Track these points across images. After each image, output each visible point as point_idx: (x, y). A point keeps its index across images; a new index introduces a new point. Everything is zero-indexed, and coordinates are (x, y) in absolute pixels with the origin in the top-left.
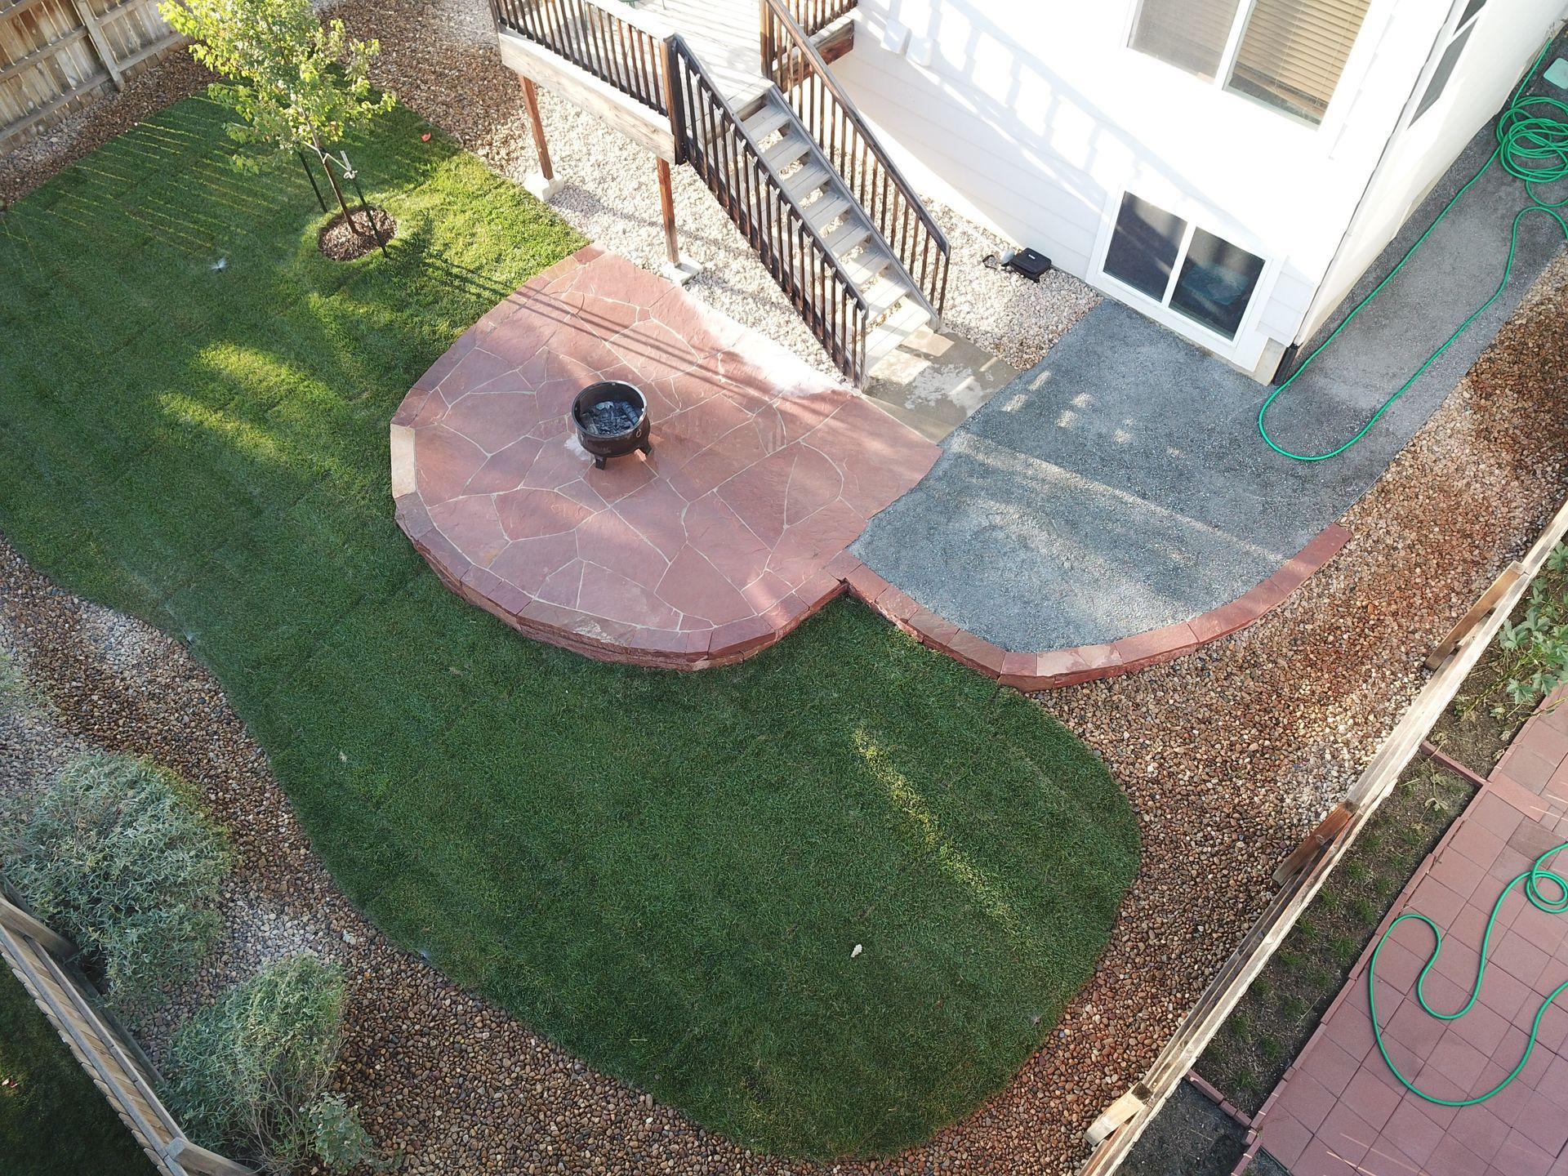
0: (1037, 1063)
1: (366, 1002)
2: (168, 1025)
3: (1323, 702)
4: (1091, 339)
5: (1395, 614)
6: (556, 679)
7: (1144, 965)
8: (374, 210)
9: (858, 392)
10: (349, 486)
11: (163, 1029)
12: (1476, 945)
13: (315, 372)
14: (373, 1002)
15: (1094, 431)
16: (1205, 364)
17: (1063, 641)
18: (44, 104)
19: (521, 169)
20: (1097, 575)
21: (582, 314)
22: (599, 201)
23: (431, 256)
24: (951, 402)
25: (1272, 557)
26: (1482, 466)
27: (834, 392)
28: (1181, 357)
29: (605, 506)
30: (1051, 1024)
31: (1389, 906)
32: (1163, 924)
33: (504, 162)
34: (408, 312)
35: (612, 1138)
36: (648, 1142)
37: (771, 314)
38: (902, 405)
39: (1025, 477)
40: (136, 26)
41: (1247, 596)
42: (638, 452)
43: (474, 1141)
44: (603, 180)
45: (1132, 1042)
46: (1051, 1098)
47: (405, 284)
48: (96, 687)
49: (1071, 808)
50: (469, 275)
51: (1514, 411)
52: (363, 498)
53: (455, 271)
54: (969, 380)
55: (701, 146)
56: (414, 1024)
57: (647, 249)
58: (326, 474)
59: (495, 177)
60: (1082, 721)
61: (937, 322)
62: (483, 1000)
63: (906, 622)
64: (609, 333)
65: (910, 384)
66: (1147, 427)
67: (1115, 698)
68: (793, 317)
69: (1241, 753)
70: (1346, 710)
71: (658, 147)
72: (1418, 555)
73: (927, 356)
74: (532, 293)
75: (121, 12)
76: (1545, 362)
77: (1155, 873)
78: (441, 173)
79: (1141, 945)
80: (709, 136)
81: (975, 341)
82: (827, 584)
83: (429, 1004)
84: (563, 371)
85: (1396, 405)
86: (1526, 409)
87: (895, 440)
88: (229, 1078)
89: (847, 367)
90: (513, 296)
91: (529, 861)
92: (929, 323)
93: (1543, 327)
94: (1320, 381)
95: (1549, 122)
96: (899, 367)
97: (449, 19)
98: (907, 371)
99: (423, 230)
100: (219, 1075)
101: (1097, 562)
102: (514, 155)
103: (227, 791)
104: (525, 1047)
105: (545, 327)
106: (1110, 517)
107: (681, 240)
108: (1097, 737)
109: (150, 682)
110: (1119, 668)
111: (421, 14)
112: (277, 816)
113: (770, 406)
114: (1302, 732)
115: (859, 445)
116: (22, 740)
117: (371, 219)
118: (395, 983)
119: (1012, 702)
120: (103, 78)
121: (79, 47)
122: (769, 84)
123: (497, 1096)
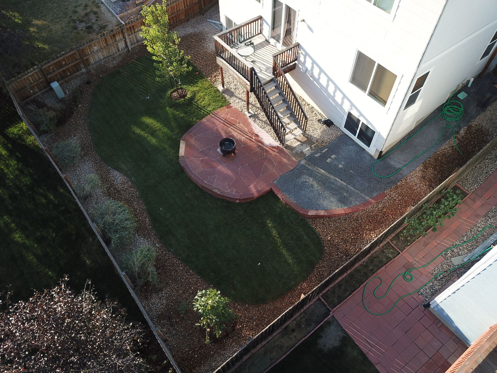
0: (291, 292)
2: (120, 256)
3: (371, 230)
4: (339, 142)
5: (392, 214)
6: (207, 200)
7: (318, 277)
8: (183, 89)
9: (283, 147)
10: (170, 152)
11: (119, 256)
12: (389, 286)
13: (165, 125)
14: (160, 258)
15: (334, 164)
16: (364, 152)
17: (315, 208)
18: (114, 54)
19: (217, 84)
20: (326, 195)
21: (226, 121)
22: (234, 94)
23: (194, 102)
24: (303, 152)
25: (367, 198)
26: (421, 185)
27: (278, 146)
28: (358, 150)
29: (223, 165)
30: (296, 285)
31: (373, 274)
32: (324, 270)
33: (214, 81)
34: (188, 114)
37: (267, 127)
38: (292, 152)
39: (316, 172)
40: (136, 38)
41: (359, 205)
42: (232, 154)
43: (177, 288)
44: (236, 89)
46: (293, 299)
47: (188, 108)
48: (112, 187)
49: (310, 243)
50: (202, 108)
51: (432, 173)
52: (172, 155)
53: (199, 106)
54: (309, 148)
55: (256, 89)
56: (168, 264)
57: (243, 107)
58: (165, 149)
59: (211, 85)
60: (316, 226)
61: (304, 133)
62: (182, 262)
63: (282, 199)
64: (230, 126)
65: (295, 147)
66: (346, 165)
67: (325, 222)
69: (350, 238)
70: (375, 233)
71: (247, 88)
72: (401, 202)
73: (300, 141)
74: (215, 114)
75: (134, 35)
76: (442, 163)
77: (325, 260)
78: (199, 83)
79: (318, 273)
80: (257, 87)
81: (312, 139)
82: (268, 189)
83: (171, 261)
84: (219, 133)
85: (404, 168)
86: (435, 173)
87: (289, 159)
88: (133, 265)
89: (282, 141)
90: (211, 115)
92: (302, 134)
93: (444, 155)
94: (389, 160)
95: (456, 107)
96: (293, 143)
97: (207, 44)
98: (296, 144)
99: (193, 96)
100: (131, 265)
101: (327, 193)
102: (216, 80)
103: (136, 212)
104: (189, 272)
105: (217, 123)
106: (333, 183)
107: (250, 106)
108: (318, 230)
109: (123, 187)
110: (327, 216)
111: (200, 42)
112: (146, 219)
113: (263, 147)
114: (364, 236)
115: (281, 159)
116: (96, 195)
117: (182, 92)
118: (165, 256)
119: (302, 219)
120: (127, 49)
121: (123, 42)
122: (273, 76)
123: (182, 280)
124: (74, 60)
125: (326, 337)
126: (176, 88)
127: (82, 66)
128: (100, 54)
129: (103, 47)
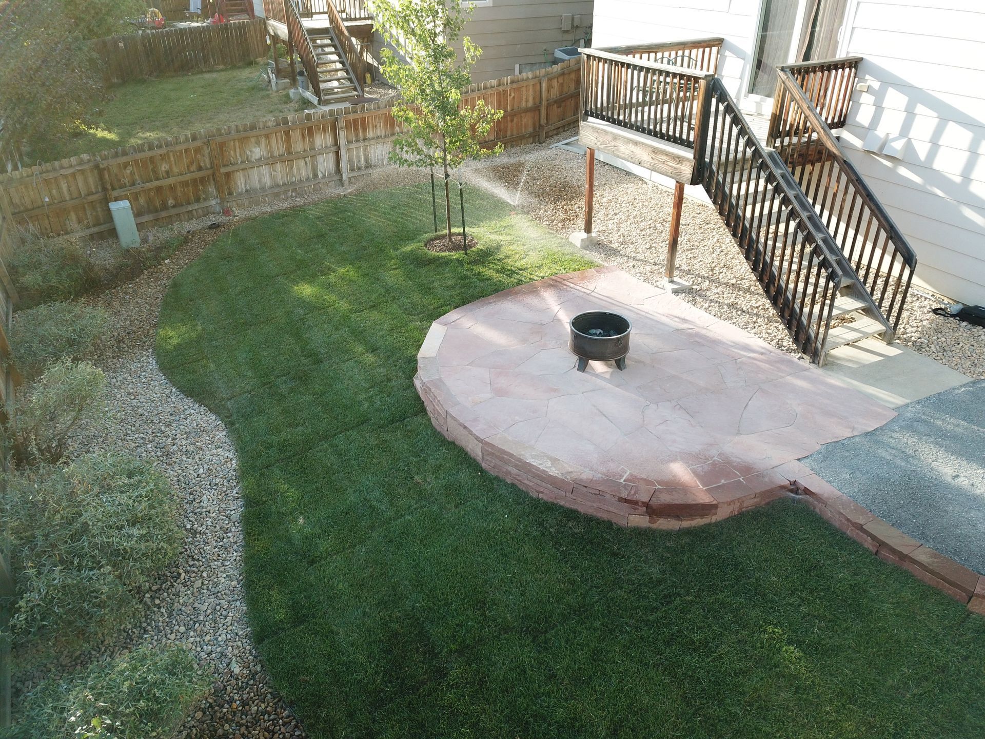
1: (220, 732)
18: (301, 181)
21: (593, 294)
22: (619, 252)
23: (496, 259)
33: (559, 228)
44: (625, 243)
50: (517, 271)
59: (550, 234)
61: (891, 336)
63: (860, 526)
64: (609, 305)
65: (869, 364)
71: (680, 174)
73: (879, 355)
75: (361, 146)
78: (516, 228)
89: (808, 343)
91: (425, 645)
92: (883, 334)
99: (494, 247)
102: (566, 226)
103: (201, 525)
107: (676, 273)
109: (191, 444)
112: (229, 552)
113: (734, 360)
117: (462, 239)
120: (338, 177)
121: (331, 157)
124: (194, 168)
126: (447, 231)
127: (212, 189)
128: (265, 170)
129: (276, 154)
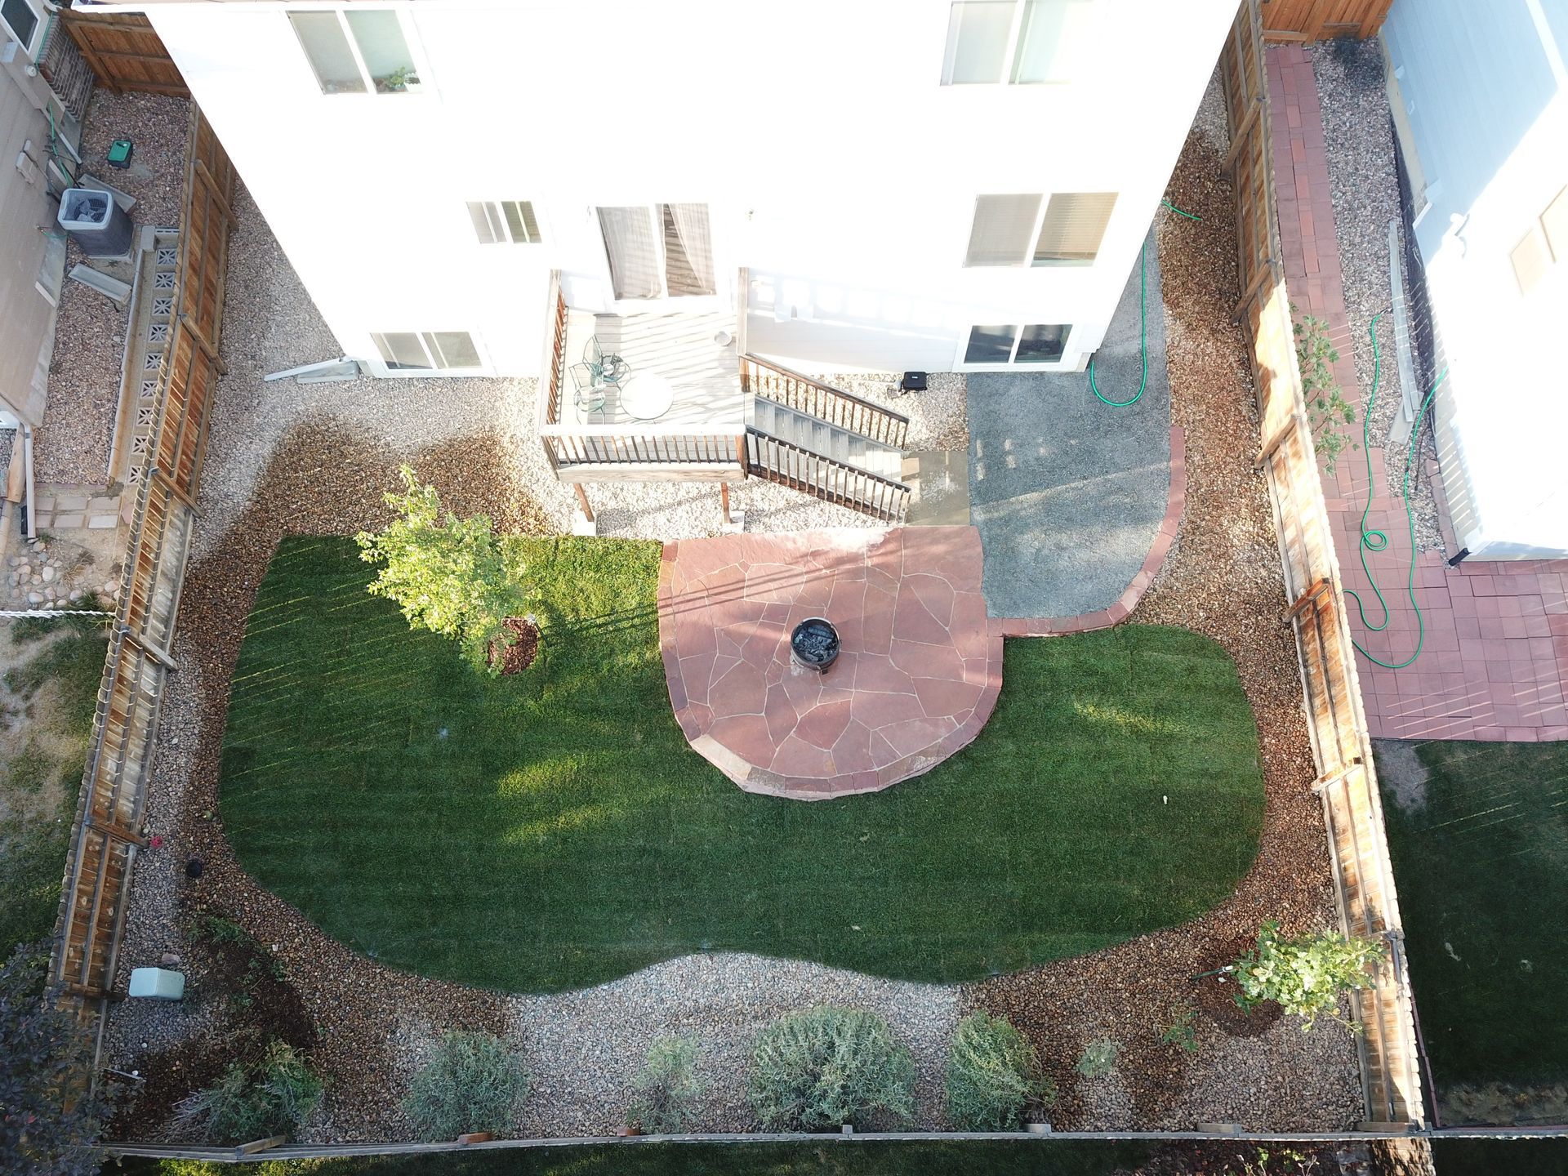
0: (1268, 780)
4: (982, 405)
7: (1270, 703)
9: (902, 525)
15: (1031, 459)
16: (1045, 378)
17: (1123, 585)
19: (557, 524)
21: (711, 592)
24: (953, 494)
25: (1163, 467)
26: (1202, 346)
27: (889, 533)
28: (1031, 383)
29: (851, 692)
30: (1260, 760)
32: (1262, 679)
33: (540, 527)
35: (1145, 966)
36: (1159, 953)
37: (808, 512)
38: (929, 515)
39: (1025, 510)
44: (618, 495)
45: (1293, 739)
49: (1189, 660)
50: (612, 617)
51: (1193, 305)
53: (599, 621)
54: (947, 474)
59: (547, 542)
60: (1158, 616)
61: (903, 452)
62: (1038, 967)
63: (1047, 632)
64: (739, 591)
65: (922, 500)
66: (1052, 437)
67: (1160, 593)
68: (822, 505)
69: (1226, 575)
72: (1213, 415)
73: (916, 475)
74: (669, 601)
76: (1187, 268)
77: (1241, 659)
81: (927, 449)
82: (998, 643)
83: (1016, 991)
85: (1147, 339)
86: (1197, 300)
87: (946, 538)
90: (660, 611)
92: (901, 457)
94: (1106, 352)
98: (913, 492)
99: (549, 611)
101: (1098, 531)
102: (542, 516)
104: (1074, 967)
105: (701, 617)
106: (1081, 501)
108: (1169, 618)
111: (344, 457)
113: (867, 567)
115: (931, 555)
118: (992, 999)
119: (1124, 632)
121: (146, 666)
123: (1085, 996)
124: (98, 863)
125: (1397, 785)
127: (120, 850)
128: (128, 765)
129: (120, 740)
